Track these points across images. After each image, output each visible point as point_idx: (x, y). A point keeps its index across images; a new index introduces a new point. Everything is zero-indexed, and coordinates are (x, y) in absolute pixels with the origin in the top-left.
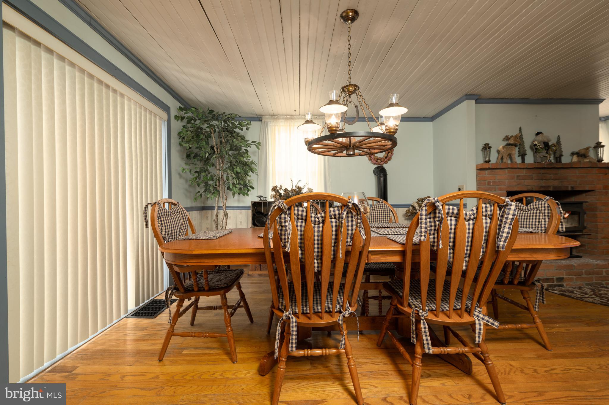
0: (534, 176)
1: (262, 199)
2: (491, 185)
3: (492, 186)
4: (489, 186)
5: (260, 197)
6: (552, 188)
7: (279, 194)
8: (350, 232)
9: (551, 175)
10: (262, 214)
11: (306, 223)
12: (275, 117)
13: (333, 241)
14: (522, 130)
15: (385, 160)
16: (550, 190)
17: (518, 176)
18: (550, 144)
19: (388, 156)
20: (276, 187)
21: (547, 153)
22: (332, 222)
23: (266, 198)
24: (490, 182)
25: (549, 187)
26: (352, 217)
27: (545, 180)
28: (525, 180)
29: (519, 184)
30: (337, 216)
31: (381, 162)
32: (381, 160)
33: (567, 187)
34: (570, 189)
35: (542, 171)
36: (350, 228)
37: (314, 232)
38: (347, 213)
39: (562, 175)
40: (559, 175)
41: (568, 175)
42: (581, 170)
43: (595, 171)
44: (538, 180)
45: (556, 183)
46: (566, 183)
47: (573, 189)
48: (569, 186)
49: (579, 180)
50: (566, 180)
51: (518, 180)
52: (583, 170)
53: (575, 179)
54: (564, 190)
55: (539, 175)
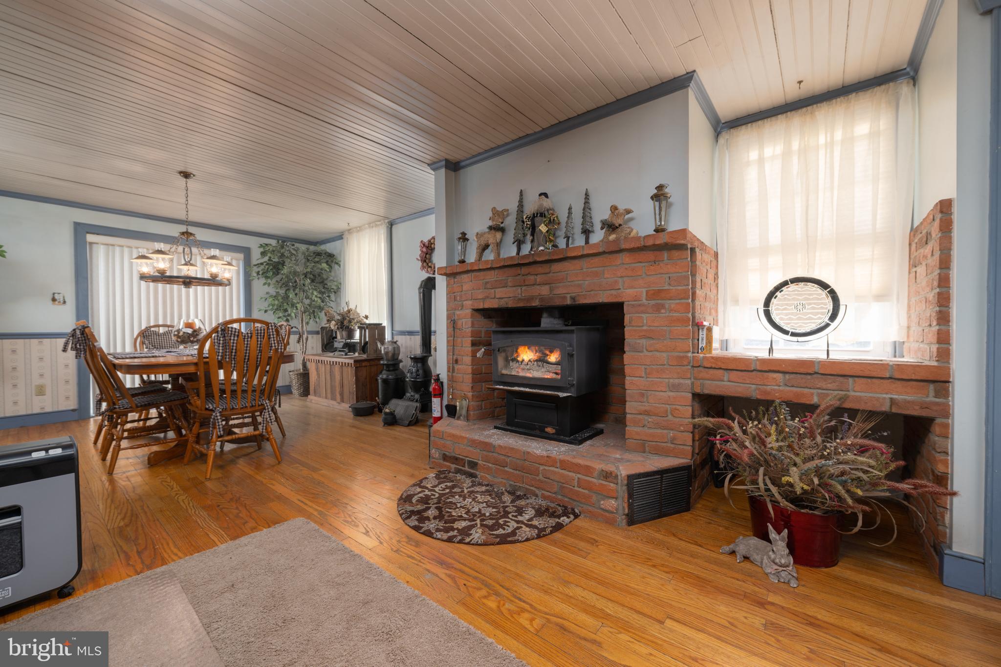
2: (458, 301)
25: (532, 298)
27: (526, 287)
28: (496, 290)
33: (565, 298)
34: (569, 302)
35: (524, 270)
39: (555, 274)
40: (551, 274)
41: (567, 274)
42: (592, 261)
43: (624, 258)
44: (514, 288)
45: (545, 291)
46: (560, 291)
47: (575, 301)
48: (568, 296)
49: (587, 282)
50: (561, 285)
51: (486, 290)
52: (596, 260)
53: (579, 280)
54: (558, 304)
55: (517, 278)
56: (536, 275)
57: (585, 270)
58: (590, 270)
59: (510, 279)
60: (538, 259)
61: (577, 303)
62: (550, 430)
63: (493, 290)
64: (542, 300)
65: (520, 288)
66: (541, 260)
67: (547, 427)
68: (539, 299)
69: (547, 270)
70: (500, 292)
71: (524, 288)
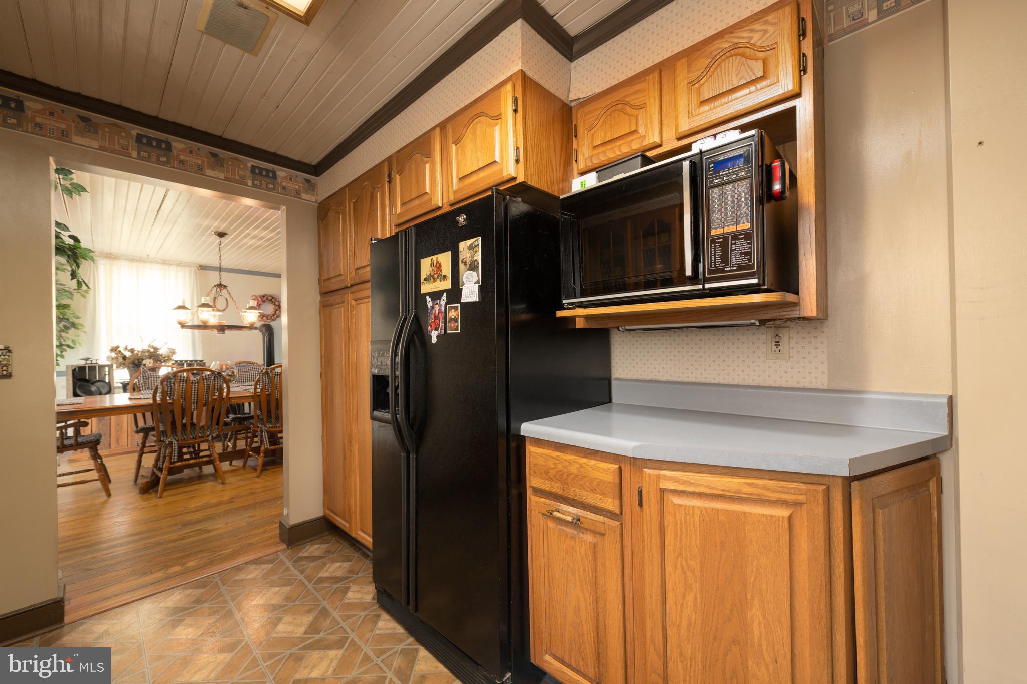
1: (89, 362)
5: (87, 359)
7: (122, 356)
8: (216, 387)
10: (88, 381)
11: (186, 384)
12: (110, 256)
13: (205, 393)
15: (273, 318)
19: (275, 313)
20: (118, 347)
22: (204, 382)
23: (96, 360)
26: (217, 379)
30: (208, 379)
31: (268, 319)
32: (267, 317)
36: (216, 385)
37: (192, 388)
38: (214, 377)
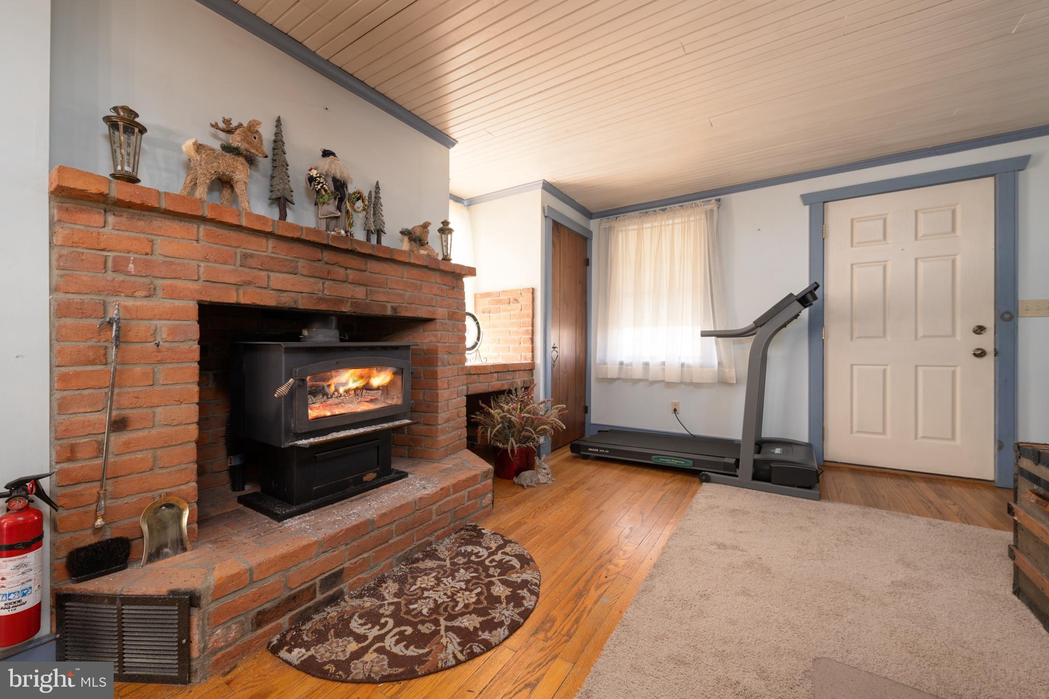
0: (300, 264)
2: (128, 274)
3: (133, 279)
4: (121, 278)
6: (349, 304)
9: (349, 271)
14: (283, 127)
16: (344, 310)
17: (245, 256)
18: (351, 189)
21: (339, 208)
24: (127, 260)
25: (341, 300)
27: (331, 282)
28: (271, 274)
29: (249, 283)
33: (385, 307)
34: (389, 312)
35: (327, 256)
39: (373, 275)
40: (367, 274)
41: (387, 278)
42: (412, 272)
43: (436, 278)
44: (312, 280)
45: (359, 293)
46: (381, 297)
47: (396, 313)
48: (389, 306)
49: (408, 293)
50: (381, 290)
51: (246, 270)
52: (415, 271)
53: (400, 290)
54: (377, 313)
55: (316, 264)
56: (346, 268)
57: (405, 279)
58: (411, 281)
59: (301, 263)
60: (359, 249)
61: (398, 315)
62: (370, 476)
63: (264, 273)
64: (355, 304)
65: (321, 281)
66: (363, 251)
67: (365, 475)
68: (352, 303)
69: (363, 268)
70: (278, 279)
71: (327, 283)
